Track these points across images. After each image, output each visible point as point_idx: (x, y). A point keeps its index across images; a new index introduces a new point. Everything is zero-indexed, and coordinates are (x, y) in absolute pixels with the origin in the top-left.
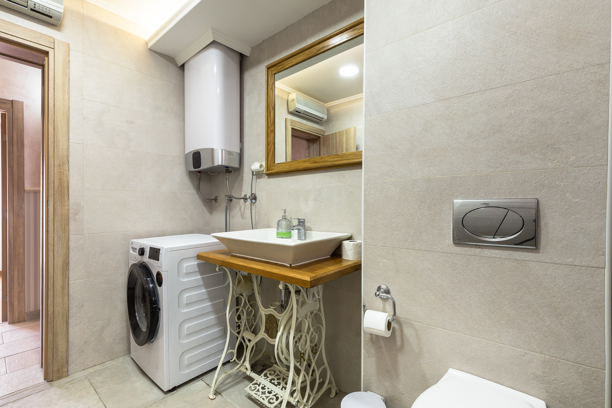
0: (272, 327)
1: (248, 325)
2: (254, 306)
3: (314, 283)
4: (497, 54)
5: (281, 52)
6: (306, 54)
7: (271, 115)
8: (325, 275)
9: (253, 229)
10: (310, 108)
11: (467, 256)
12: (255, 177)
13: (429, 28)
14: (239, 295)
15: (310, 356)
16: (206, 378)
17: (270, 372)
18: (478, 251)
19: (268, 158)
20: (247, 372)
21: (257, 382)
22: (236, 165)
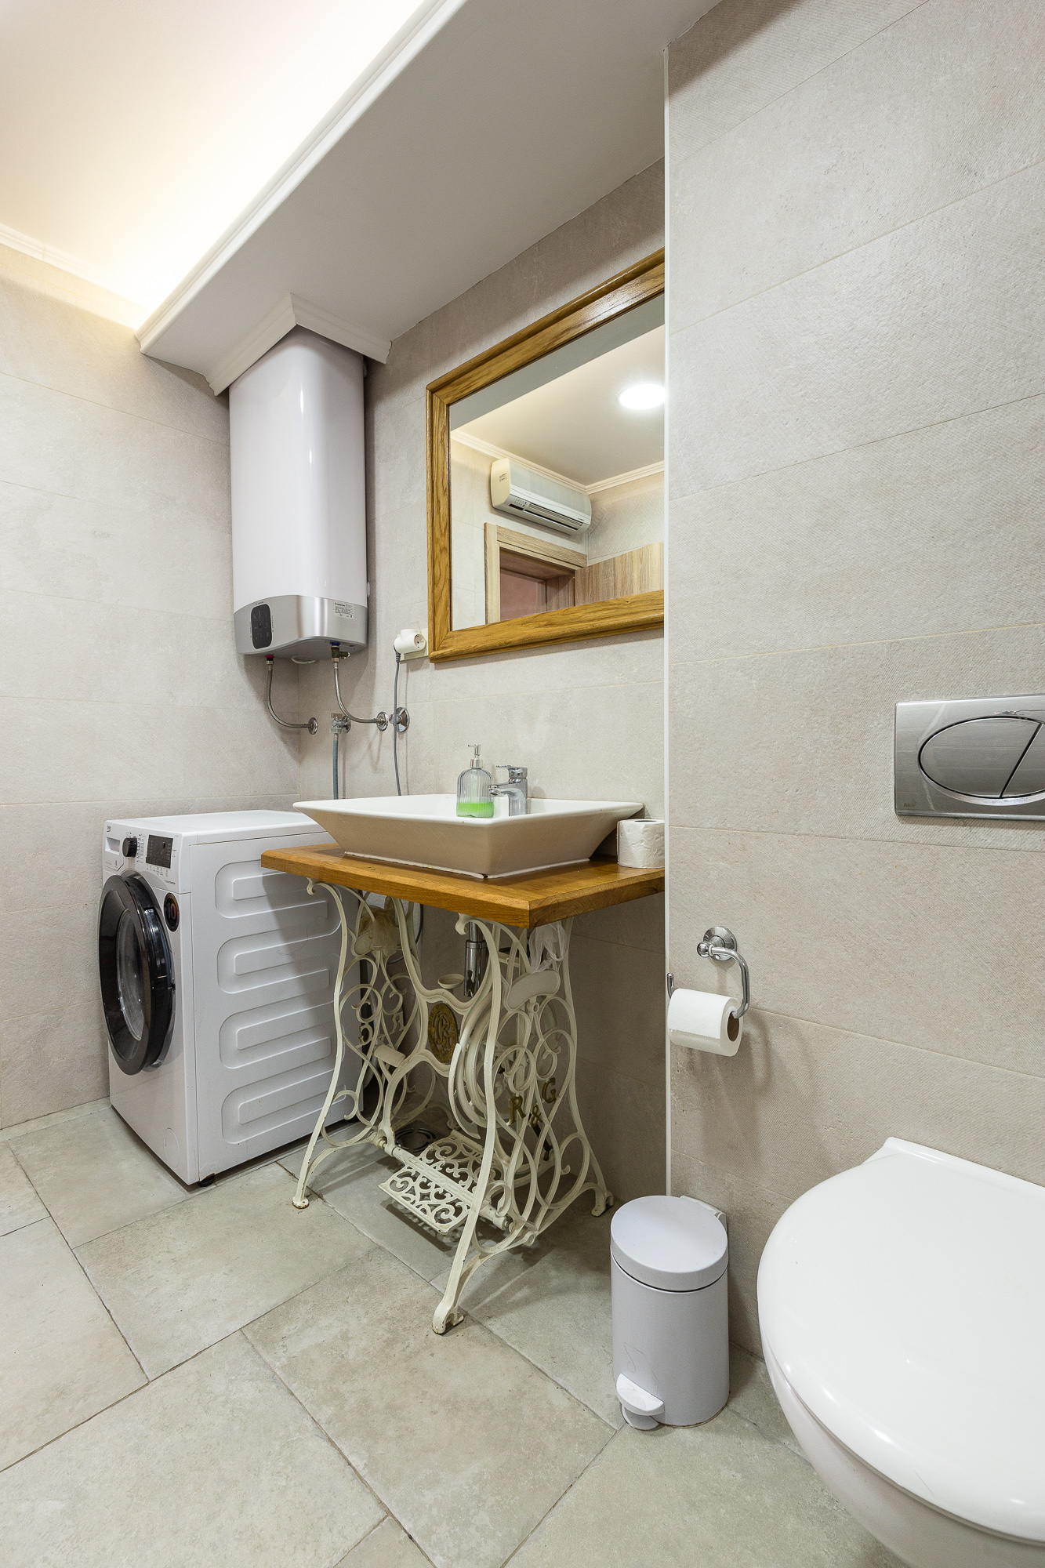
0: (445, 1034)
1: (389, 1031)
2: (403, 985)
3: (540, 917)
4: (1008, 313)
5: (463, 348)
6: (524, 350)
7: (441, 508)
8: (568, 898)
9: (400, 795)
10: (547, 498)
11: (932, 847)
12: (403, 667)
13: (830, 257)
14: (363, 957)
15: (537, 1106)
16: (286, 1158)
17: (444, 1148)
18: (960, 832)
19: (436, 618)
20: (386, 1146)
21: (409, 1170)
22: (357, 637)
